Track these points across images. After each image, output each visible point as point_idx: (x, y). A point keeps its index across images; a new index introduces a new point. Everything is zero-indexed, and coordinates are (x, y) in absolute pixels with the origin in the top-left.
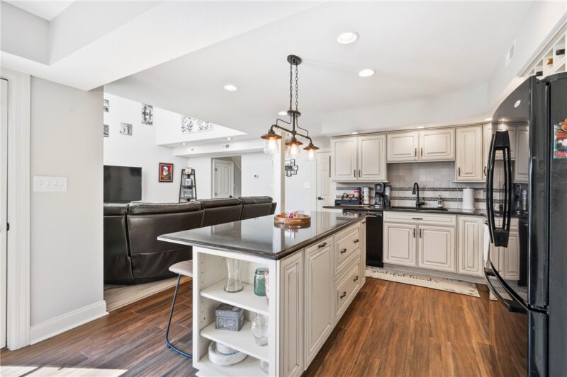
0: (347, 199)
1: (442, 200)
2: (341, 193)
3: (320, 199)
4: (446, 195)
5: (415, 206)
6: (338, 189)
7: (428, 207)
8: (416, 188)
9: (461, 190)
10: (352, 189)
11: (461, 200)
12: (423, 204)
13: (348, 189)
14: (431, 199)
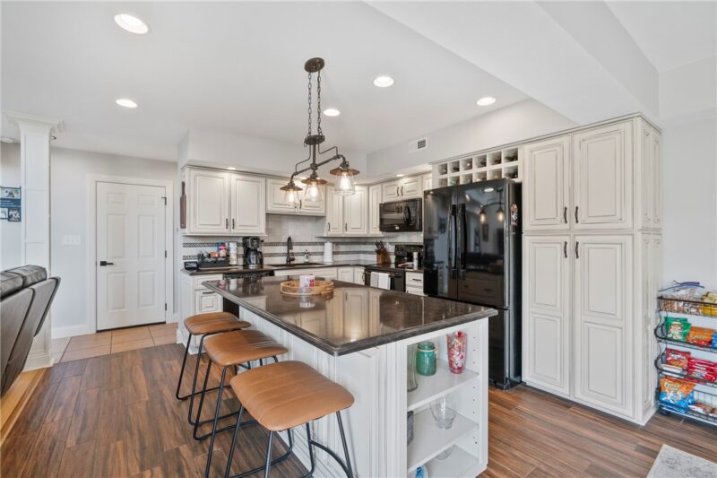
0: (209, 260)
1: (308, 254)
2: (194, 251)
3: (103, 264)
4: (310, 249)
5: (285, 263)
6: (186, 245)
7: (295, 262)
8: (289, 243)
9: (323, 244)
10: (210, 245)
11: (322, 254)
12: (293, 260)
13: (203, 245)
14: (298, 254)
